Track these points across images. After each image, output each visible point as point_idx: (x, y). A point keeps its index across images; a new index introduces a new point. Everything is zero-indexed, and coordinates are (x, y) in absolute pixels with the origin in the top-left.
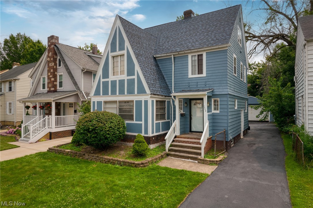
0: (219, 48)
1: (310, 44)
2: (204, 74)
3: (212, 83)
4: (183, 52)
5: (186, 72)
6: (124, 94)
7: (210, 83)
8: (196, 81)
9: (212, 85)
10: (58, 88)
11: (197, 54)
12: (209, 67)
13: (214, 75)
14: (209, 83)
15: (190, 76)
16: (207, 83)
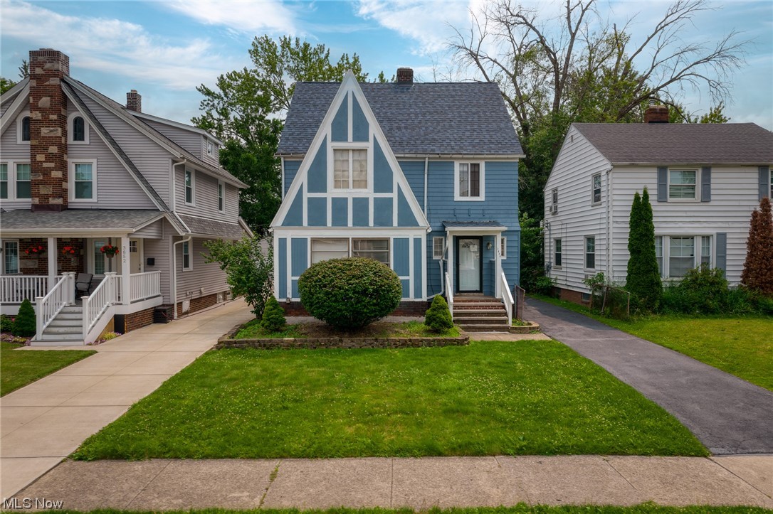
0: (508, 158)
1: (616, 170)
2: (482, 198)
3: (494, 212)
4: (449, 156)
5: (450, 190)
6: (367, 225)
7: (492, 212)
8: (468, 208)
9: (494, 216)
10: (72, 198)
11: (469, 162)
12: (490, 186)
13: (497, 199)
14: (489, 212)
15: (457, 198)
16: (486, 212)
